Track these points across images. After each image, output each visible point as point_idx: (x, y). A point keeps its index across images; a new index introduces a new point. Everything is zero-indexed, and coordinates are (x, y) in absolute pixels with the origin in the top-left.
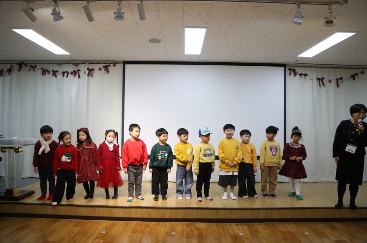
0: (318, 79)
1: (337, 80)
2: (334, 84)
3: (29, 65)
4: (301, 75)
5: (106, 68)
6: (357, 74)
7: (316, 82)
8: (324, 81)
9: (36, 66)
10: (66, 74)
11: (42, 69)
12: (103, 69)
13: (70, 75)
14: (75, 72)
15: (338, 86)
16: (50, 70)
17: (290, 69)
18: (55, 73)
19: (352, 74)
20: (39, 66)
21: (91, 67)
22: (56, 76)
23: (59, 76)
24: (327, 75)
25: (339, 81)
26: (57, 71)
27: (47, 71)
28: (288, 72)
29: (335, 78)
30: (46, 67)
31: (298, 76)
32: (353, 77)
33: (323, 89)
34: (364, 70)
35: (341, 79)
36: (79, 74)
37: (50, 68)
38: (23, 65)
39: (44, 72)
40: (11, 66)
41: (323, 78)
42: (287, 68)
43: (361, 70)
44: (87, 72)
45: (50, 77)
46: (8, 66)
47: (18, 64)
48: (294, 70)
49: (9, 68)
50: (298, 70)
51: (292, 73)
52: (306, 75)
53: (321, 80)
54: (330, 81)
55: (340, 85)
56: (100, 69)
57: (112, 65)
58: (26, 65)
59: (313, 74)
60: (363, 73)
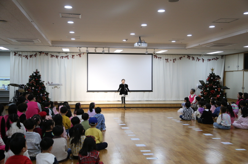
0: (166, 59)
1: (174, 59)
2: (172, 61)
3: (44, 53)
4: (159, 58)
5: (80, 55)
6: (182, 57)
7: (165, 60)
8: (168, 60)
9: (48, 53)
10: (62, 57)
11: (51, 55)
12: (78, 55)
13: (64, 58)
14: (66, 56)
15: (174, 62)
16: (55, 55)
17: (154, 56)
18: (57, 57)
19: (180, 57)
20: (49, 54)
21: (73, 54)
22: (57, 58)
23: (59, 58)
24: (169, 58)
25: (175, 60)
26: (58, 56)
27: (53, 55)
28: (153, 57)
29: (173, 59)
30: (53, 54)
31: (157, 58)
32: (180, 58)
33: (168, 63)
34: (185, 56)
35: (175, 59)
36: (68, 57)
37: (55, 54)
38: (42, 53)
39: (52, 56)
40: (36, 53)
41: (168, 59)
42: (153, 55)
43: (184, 56)
44: (72, 56)
45: (54, 58)
46: (35, 53)
47: (39, 52)
48: (156, 56)
49: (35, 54)
50: (157, 56)
51: (155, 57)
52: (161, 58)
53: (167, 60)
54: (171, 60)
55: (175, 61)
56: (77, 55)
57: (82, 54)
58: (43, 53)
59: (164, 58)
60: (184, 57)
